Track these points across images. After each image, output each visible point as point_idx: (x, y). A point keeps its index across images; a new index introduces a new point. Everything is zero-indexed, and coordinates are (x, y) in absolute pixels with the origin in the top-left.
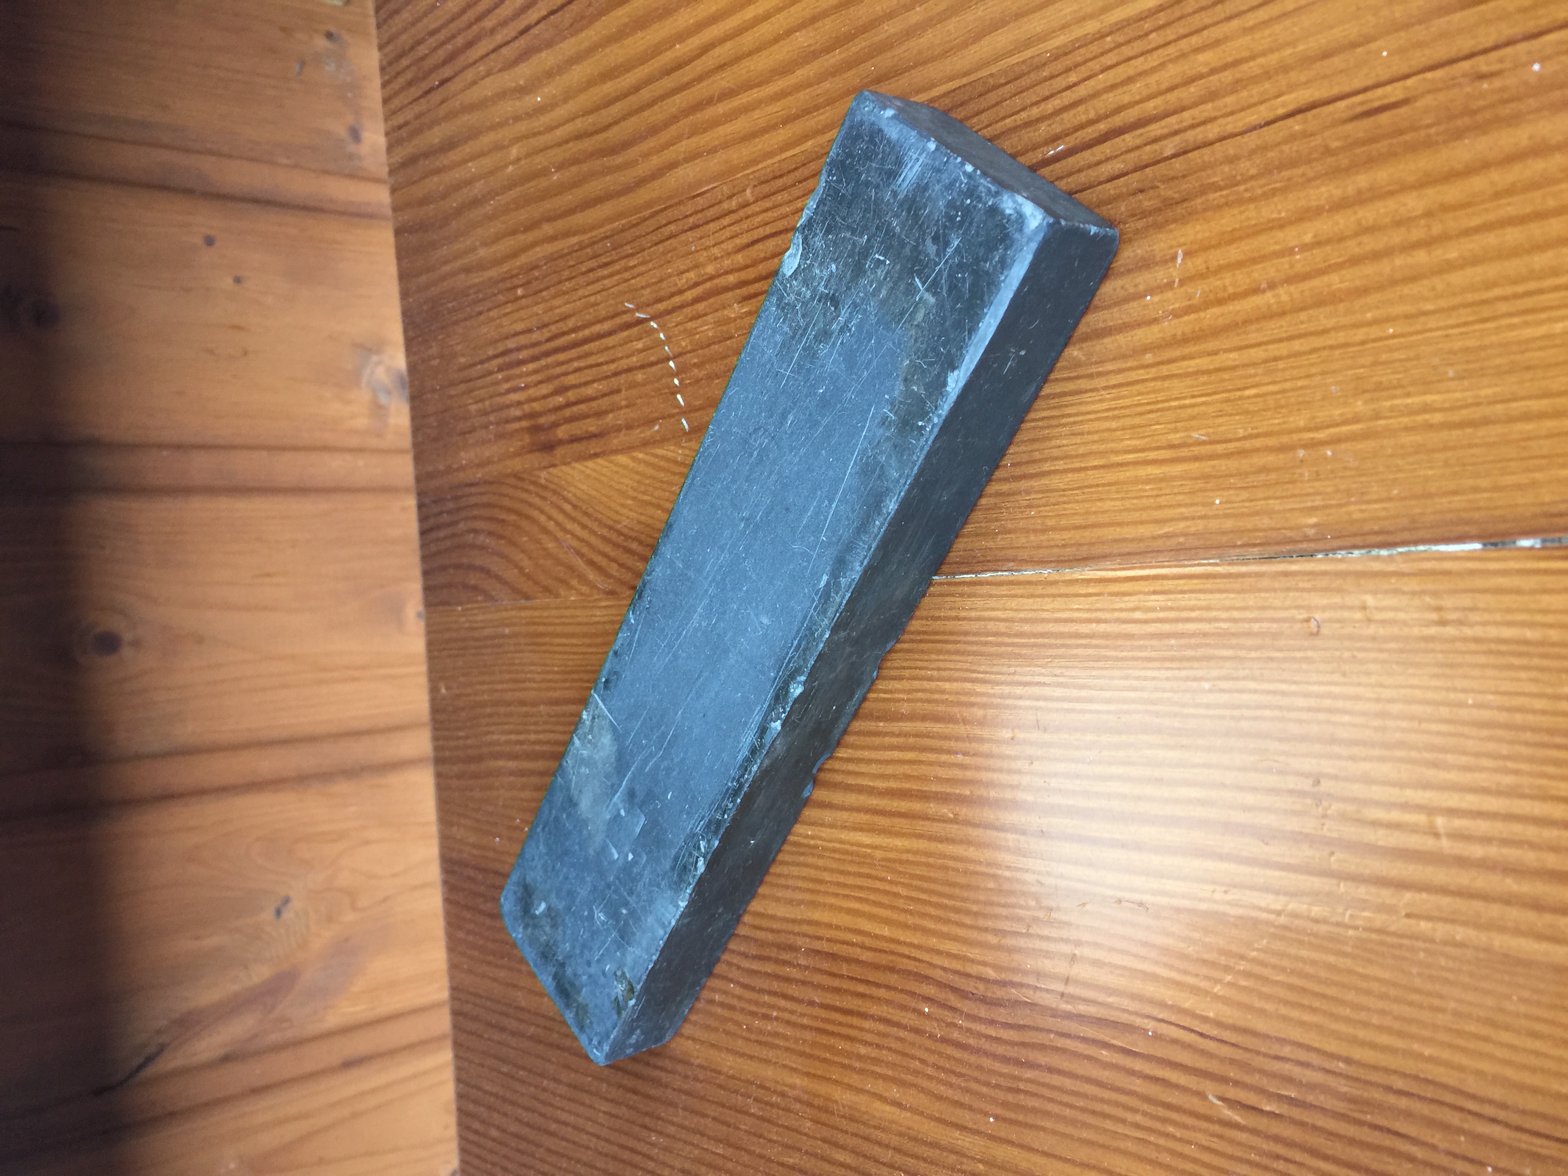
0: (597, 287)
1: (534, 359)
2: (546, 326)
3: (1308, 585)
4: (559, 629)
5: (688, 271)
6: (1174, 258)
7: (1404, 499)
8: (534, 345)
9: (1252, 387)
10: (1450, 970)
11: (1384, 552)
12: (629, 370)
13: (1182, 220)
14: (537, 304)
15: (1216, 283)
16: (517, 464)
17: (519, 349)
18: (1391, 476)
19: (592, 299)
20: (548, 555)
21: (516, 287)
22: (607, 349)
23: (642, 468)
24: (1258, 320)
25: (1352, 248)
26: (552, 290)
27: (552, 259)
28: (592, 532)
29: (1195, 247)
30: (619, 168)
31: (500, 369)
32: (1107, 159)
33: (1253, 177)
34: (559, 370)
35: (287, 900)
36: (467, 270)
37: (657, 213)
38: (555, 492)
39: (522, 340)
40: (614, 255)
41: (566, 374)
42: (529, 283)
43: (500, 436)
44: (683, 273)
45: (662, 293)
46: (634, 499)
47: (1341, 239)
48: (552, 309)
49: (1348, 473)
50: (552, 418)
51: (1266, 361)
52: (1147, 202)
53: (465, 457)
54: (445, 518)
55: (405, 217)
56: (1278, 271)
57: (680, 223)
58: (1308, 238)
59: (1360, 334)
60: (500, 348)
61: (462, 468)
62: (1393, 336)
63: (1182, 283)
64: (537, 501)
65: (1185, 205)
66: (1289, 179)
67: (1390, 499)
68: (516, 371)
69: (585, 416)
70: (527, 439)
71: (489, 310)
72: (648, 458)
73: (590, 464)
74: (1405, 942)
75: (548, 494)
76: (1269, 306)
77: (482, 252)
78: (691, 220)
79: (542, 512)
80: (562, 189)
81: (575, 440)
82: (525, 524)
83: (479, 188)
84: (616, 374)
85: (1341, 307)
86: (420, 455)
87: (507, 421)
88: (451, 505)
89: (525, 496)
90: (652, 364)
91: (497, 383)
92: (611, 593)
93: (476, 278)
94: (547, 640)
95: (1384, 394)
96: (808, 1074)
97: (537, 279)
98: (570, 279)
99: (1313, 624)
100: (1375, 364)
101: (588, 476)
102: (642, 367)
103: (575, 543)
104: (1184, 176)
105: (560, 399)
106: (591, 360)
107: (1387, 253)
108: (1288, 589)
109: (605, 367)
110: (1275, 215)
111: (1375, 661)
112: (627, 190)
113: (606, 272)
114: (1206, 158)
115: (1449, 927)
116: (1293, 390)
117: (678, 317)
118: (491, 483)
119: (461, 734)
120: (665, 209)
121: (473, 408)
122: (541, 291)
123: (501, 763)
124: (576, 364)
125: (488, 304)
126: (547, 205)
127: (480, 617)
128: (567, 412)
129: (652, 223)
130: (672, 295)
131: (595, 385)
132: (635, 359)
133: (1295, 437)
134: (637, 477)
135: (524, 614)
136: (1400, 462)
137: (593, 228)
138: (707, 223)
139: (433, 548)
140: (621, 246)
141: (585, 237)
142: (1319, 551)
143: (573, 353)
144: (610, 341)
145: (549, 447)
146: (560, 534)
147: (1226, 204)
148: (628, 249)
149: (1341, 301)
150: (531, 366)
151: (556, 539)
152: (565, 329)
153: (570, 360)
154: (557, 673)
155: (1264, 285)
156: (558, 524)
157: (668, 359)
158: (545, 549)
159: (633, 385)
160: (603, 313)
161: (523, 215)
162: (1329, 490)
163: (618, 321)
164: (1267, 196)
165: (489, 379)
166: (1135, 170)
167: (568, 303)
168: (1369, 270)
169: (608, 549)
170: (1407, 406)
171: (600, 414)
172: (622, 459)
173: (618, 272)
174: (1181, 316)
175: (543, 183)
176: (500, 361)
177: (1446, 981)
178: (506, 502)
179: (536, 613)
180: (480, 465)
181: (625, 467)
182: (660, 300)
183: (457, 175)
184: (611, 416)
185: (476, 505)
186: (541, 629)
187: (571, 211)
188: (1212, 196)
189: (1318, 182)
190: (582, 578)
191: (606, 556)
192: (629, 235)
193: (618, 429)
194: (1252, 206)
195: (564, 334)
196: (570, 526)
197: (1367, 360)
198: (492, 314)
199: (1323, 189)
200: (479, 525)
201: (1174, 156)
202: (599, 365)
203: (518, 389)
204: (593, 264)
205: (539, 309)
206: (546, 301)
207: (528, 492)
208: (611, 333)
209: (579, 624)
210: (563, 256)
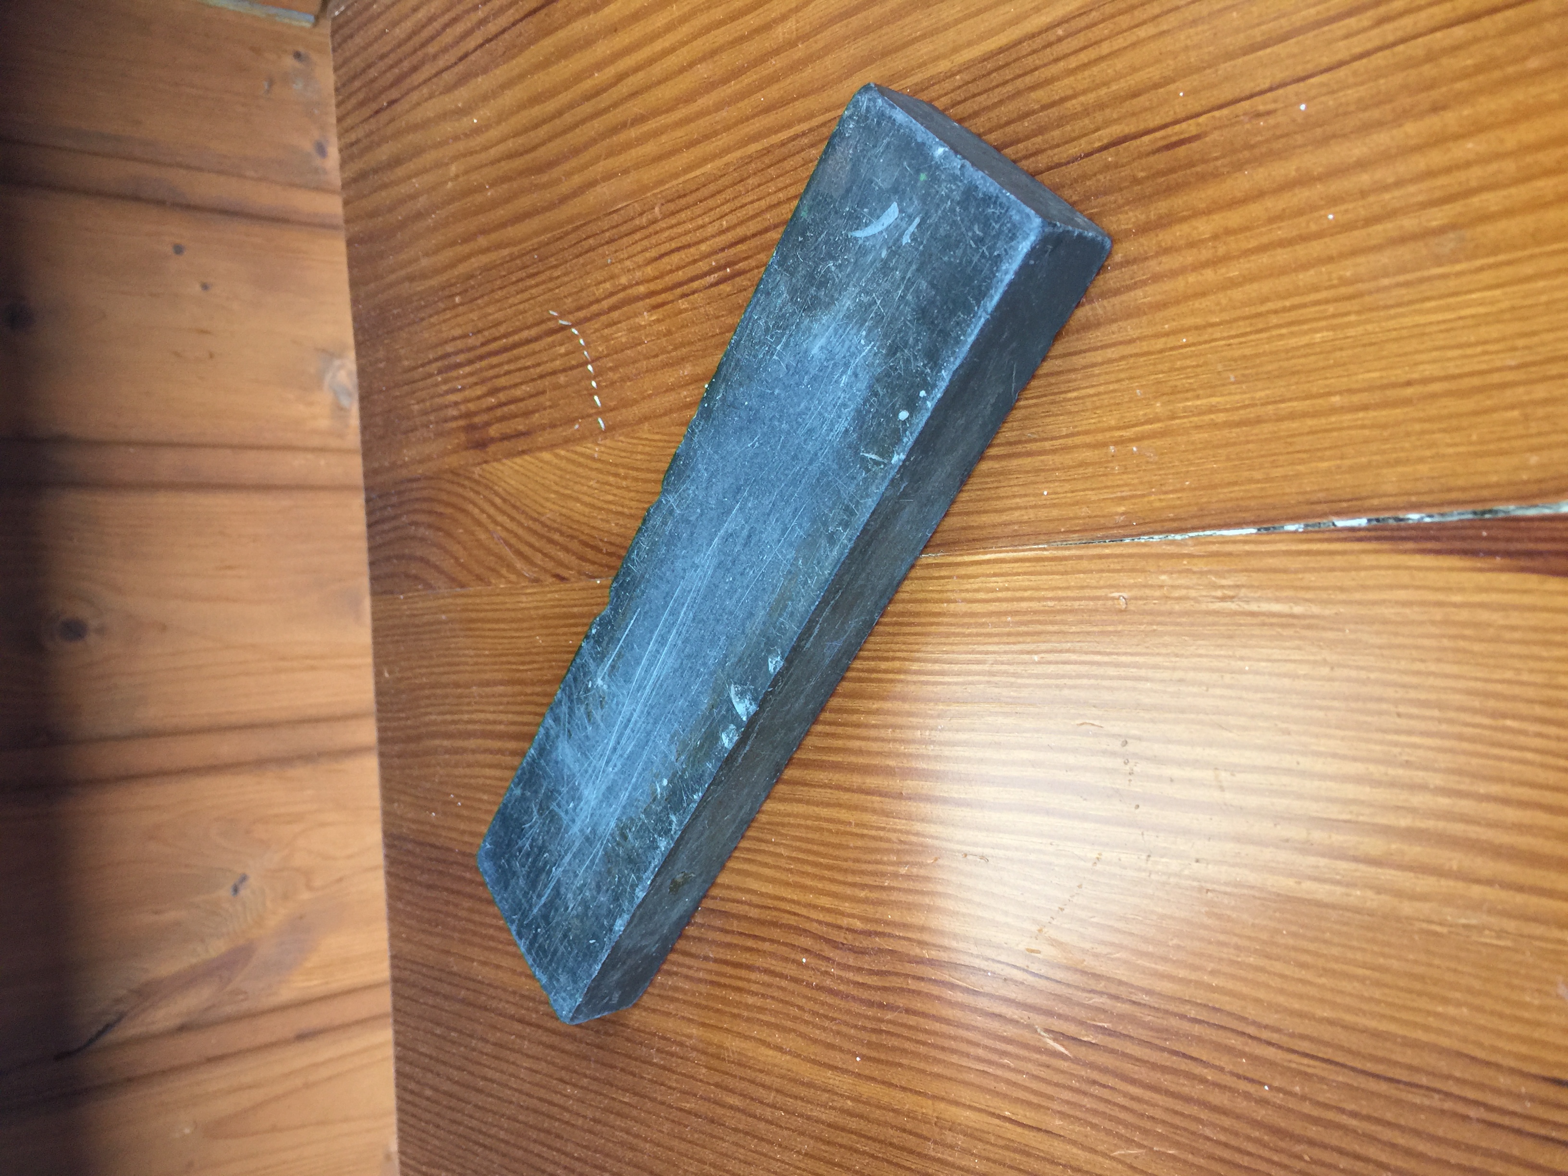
0: (526, 295)
1: (470, 362)
2: (478, 331)
4: (490, 615)
5: (604, 282)
8: (471, 349)
12: (554, 373)
14: (472, 311)
16: (453, 461)
17: (457, 353)
19: (521, 307)
20: (481, 545)
21: (453, 296)
22: (534, 353)
23: (563, 464)
26: (486, 298)
27: (486, 269)
28: (520, 524)
30: (545, 186)
31: (440, 372)
34: (491, 373)
35: (244, 879)
36: (411, 279)
37: (577, 228)
38: (487, 487)
39: (460, 344)
41: (497, 376)
42: (466, 291)
43: (440, 434)
44: (599, 284)
45: (582, 302)
46: (556, 492)
48: (486, 316)
50: (485, 417)
53: (408, 454)
54: (390, 512)
55: (356, 228)
57: (598, 238)
59: (1160, 343)
60: (440, 351)
61: (405, 465)
62: (1187, 346)
64: (471, 495)
68: (454, 374)
69: (514, 416)
70: (463, 437)
71: (430, 316)
72: (569, 455)
73: (518, 460)
75: (480, 489)
77: (425, 262)
78: (608, 234)
79: (475, 504)
80: (494, 204)
81: (505, 438)
82: (460, 516)
83: (422, 202)
84: (541, 377)
85: (1145, 319)
86: (368, 454)
87: (445, 421)
88: (394, 500)
89: (460, 490)
90: (572, 368)
91: (437, 385)
92: (536, 581)
93: (419, 287)
94: (479, 625)
97: (473, 287)
98: (501, 288)
101: (517, 472)
102: (564, 370)
103: (504, 534)
105: (493, 400)
106: (520, 364)
109: (532, 371)
112: (551, 206)
113: (533, 282)
117: (596, 324)
118: (431, 478)
119: (402, 715)
120: (585, 224)
121: (416, 408)
122: (474, 299)
123: (437, 742)
124: (506, 367)
125: (429, 311)
126: (482, 219)
127: (420, 605)
128: (499, 412)
129: (572, 238)
130: (591, 304)
131: (523, 387)
132: (558, 362)
133: (1108, 435)
134: (558, 472)
135: (460, 601)
137: (521, 241)
138: (623, 237)
139: (379, 540)
140: (546, 258)
141: (515, 250)
143: (505, 356)
144: (536, 346)
145: (482, 445)
146: (491, 526)
149: (1145, 313)
150: (467, 369)
151: (487, 530)
152: (497, 335)
153: (500, 365)
156: (489, 516)
157: (587, 363)
158: (478, 540)
159: (557, 387)
160: (530, 320)
161: (460, 229)
163: (544, 327)
165: (429, 381)
167: (499, 310)
169: (533, 540)
171: (527, 414)
172: (546, 456)
173: (544, 282)
175: (478, 198)
176: (439, 364)
178: (444, 497)
179: (470, 601)
180: (421, 462)
181: (548, 463)
182: (580, 308)
183: (403, 190)
184: (537, 416)
185: (417, 499)
186: (474, 615)
187: (503, 225)
190: (510, 567)
191: (531, 546)
192: (553, 248)
193: (543, 428)
195: (495, 339)
196: (500, 518)
198: (433, 320)
200: (420, 518)
202: (527, 368)
203: (454, 391)
204: (522, 274)
205: (474, 316)
206: (480, 308)
207: (463, 486)
208: (537, 339)
209: (508, 610)
210: (495, 267)
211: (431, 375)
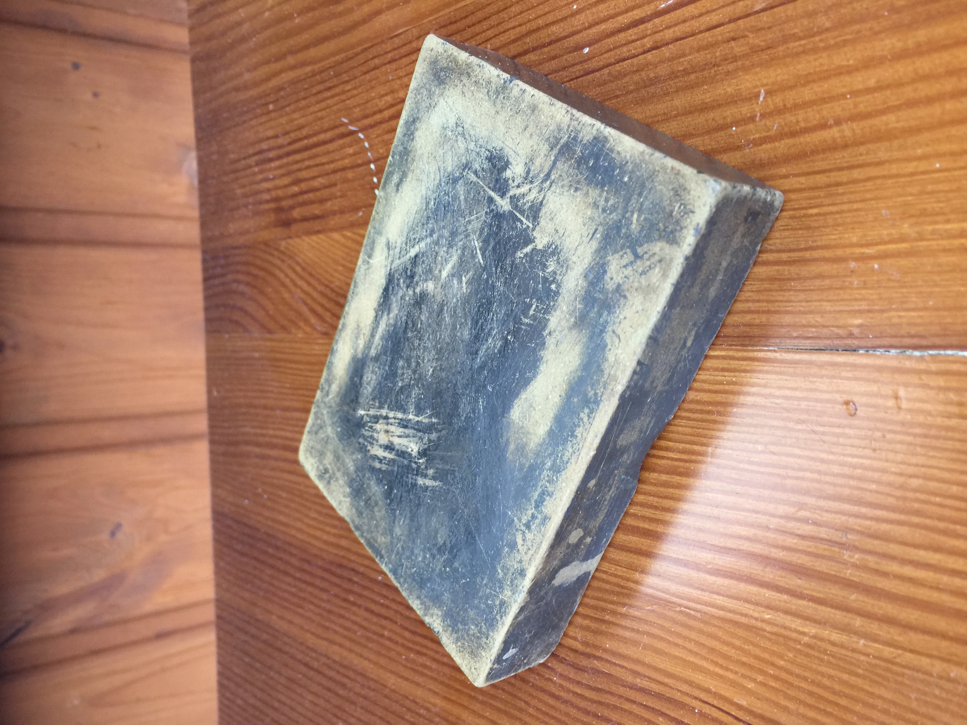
0: (323, 105)
1: (279, 157)
2: (287, 133)
3: (850, 375)
4: (290, 357)
5: (386, 95)
6: (757, 96)
7: (937, 309)
8: (281, 147)
9: (815, 207)
10: (943, 700)
11: (917, 353)
12: (344, 169)
13: (766, 65)
14: (282, 116)
15: (790, 118)
16: (265, 235)
17: (269, 150)
18: (929, 290)
19: (320, 114)
20: (285, 302)
21: (267, 104)
22: (328, 152)
23: (349, 243)
24: (824, 151)
25: (908, 92)
26: (293, 107)
27: (294, 82)
28: (315, 288)
29: (776, 87)
30: (341, 14)
31: (257, 164)
32: (708, 12)
33: (827, 30)
34: (295, 167)
35: (119, 526)
36: (237, 89)
37: (366, 49)
38: (290, 257)
39: (272, 143)
40: (335, 81)
41: (300, 170)
42: (277, 100)
43: (256, 213)
44: (383, 96)
45: (367, 112)
46: (343, 266)
47: (900, 84)
48: (292, 121)
49: (891, 284)
50: (290, 202)
51: (829, 186)
52: (738, 48)
53: (232, 227)
54: (219, 271)
55: (198, 49)
56: (844, 110)
57: (382, 58)
58: (872, 83)
59: (910, 167)
60: (257, 148)
61: (230, 236)
62: (940, 171)
63: (763, 116)
64: (278, 262)
65: (769, 52)
66: (859, 32)
67: (925, 309)
68: (267, 166)
69: (312, 202)
70: (273, 217)
71: (251, 120)
72: (353, 236)
73: (314, 238)
74: (906, 671)
75: (286, 259)
76: (834, 140)
77: (247, 76)
78: (390, 55)
79: (282, 271)
80: (301, 30)
81: (305, 219)
82: (270, 279)
83: (246, 28)
84: (335, 172)
85: (896, 143)
86: (204, 225)
87: (260, 203)
88: (222, 262)
89: (270, 258)
90: (359, 166)
91: (254, 174)
92: (326, 333)
93: (243, 96)
94: (282, 364)
95: (928, 219)
96: (445, 698)
97: (283, 97)
98: (304, 99)
99: (851, 406)
100: (921, 193)
101: (313, 247)
102: (352, 167)
103: (302, 295)
104: (770, 28)
105: (296, 189)
106: (318, 161)
107: (940, 98)
108: (834, 377)
109: (327, 167)
110: (844, 63)
111: (901, 442)
112: (346, 31)
113: (329, 94)
114: (789, 13)
115: (945, 665)
116: (849, 211)
117: (378, 130)
118: (249, 247)
119: (226, 424)
120: (372, 46)
121: (239, 192)
122: (284, 107)
123: (250, 448)
124: (307, 163)
125: (250, 116)
126: (292, 42)
127: (240, 344)
128: (300, 199)
129: (361, 58)
130: (375, 113)
131: (320, 180)
132: (347, 161)
133: (849, 251)
134: (346, 250)
135: (268, 344)
136: (937, 278)
137: (320, 60)
138: (401, 58)
139: (211, 291)
140: (340, 74)
141: (317, 67)
142: (861, 348)
143: (306, 154)
144: (330, 147)
145: (287, 224)
146: (293, 288)
147: (804, 52)
148: (345, 77)
149: (896, 138)
150: (277, 163)
151: (290, 292)
152: (301, 136)
153: (303, 160)
154: (288, 388)
155: (831, 122)
156: (292, 280)
157: (369, 162)
158: (283, 298)
159: (346, 181)
160: (326, 126)
161: (274, 49)
162: (875, 297)
163: (337, 131)
164: (839, 46)
165: (249, 172)
166: (730, 22)
167: (303, 116)
168: (922, 112)
169: (324, 301)
170: (946, 231)
171: (322, 201)
172: (336, 236)
173: (337, 95)
174: (761, 145)
175: (288, 25)
176: (256, 158)
177: (938, 707)
178: (258, 262)
179: (276, 344)
180: (242, 234)
181: (338, 242)
182: (366, 117)
183: (233, 18)
184: (329, 203)
185: (239, 263)
186: (278, 356)
187: (307, 47)
188: (791, 45)
189: (883, 35)
190: (306, 321)
191: (322, 306)
192: (345, 66)
193: (334, 213)
194: (825, 55)
195: (300, 140)
196: (300, 283)
197: (915, 190)
198: (254, 122)
199: (887, 42)
200: (241, 277)
201: (763, 10)
202: (323, 164)
203: (267, 180)
204: (321, 87)
205: (283, 120)
206: (288, 114)
207: (272, 255)
208: (331, 141)
209: (304, 354)
210: (300, 81)
211: (250, 167)
